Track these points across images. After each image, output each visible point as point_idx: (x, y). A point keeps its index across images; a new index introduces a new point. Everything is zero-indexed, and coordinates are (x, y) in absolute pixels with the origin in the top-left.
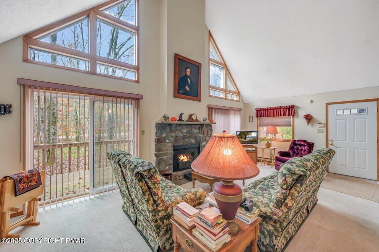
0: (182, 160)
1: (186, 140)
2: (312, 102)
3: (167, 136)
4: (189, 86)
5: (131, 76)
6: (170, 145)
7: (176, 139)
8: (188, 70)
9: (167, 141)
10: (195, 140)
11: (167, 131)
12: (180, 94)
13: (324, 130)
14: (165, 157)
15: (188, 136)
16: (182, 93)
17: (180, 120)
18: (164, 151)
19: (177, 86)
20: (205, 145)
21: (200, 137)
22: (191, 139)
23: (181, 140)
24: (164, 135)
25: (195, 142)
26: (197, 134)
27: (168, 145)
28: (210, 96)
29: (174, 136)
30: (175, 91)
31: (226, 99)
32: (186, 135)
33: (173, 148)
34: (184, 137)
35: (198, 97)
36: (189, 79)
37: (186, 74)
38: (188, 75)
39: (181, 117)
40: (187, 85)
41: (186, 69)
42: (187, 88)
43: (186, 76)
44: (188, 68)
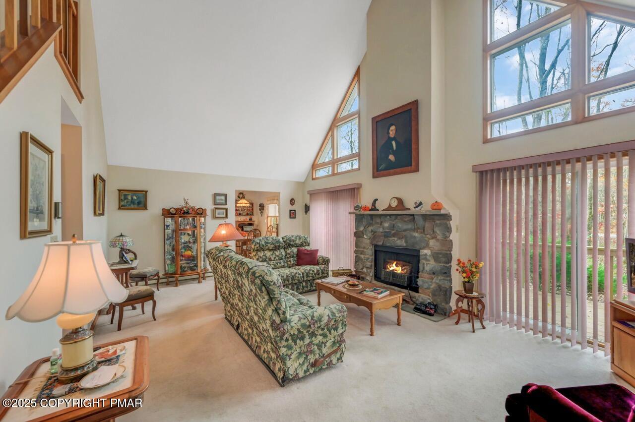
0: (393, 270)
1: (390, 239)
3: (365, 230)
4: (394, 153)
6: (369, 241)
7: (374, 236)
8: (393, 128)
9: (365, 236)
10: (406, 242)
12: (381, 170)
14: (362, 256)
15: (393, 233)
16: (383, 169)
17: (374, 208)
18: (361, 248)
20: (426, 255)
21: (415, 237)
22: (397, 240)
23: (382, 238)
24: (362, 228)
25: (404, 245)
26: (409, 230)
27: (366, 241)
28: (487, 141)
29: (371, 231)
30: (373, 169)
31: (578, 119)
32: (390, 232)
33: (372, 247)
34: (386, 235)
35: (411, 165)
36: (394, 143)
37: (389, 137)
38: (393, 136)
39: (374, 205)
40: (391, 154)
41: (389, 128)
42: (391, 157)
43: (390, 140)
44: (392, 124)
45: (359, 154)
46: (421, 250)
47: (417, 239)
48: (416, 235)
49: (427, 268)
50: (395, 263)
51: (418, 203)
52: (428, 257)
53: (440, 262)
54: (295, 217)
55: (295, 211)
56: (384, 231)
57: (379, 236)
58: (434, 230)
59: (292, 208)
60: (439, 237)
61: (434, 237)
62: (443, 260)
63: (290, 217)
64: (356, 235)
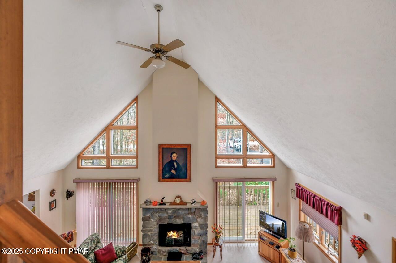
0: (171, 236)
1: (173, 219)
2: (367, 217)
3: (152, 216)
4: (175, 169)
5: (134, 163)
6: (155, 223)
7: (160, 219)
8: (175, 155)
9: (152, 220)
11: (151, 211)
12: (166, 178)
14: (149, 233)
15: (175, 216)
18: (149, 228)
20: (196, 226)
21: (189, 218)
22: (177, 220)
23: (166, 219)
24: (149, 215)
25: (183, 222)
26: (186, 214)
27: (153, 223)
28: (217, 167)
29: (157, 216)
30: (159, 176)
31: (245, 166)
32: (172, 216)
33: (158, 226)
34: (169, 218)
36: (175, 163)
37: (172, 159)
38: (175, 160)
39: (163, 202)
40: (173, 169)
41: (172, 154)
42: (173, 171)
43: (172, 161)
44: (174, 153)
45: (137, 157)
46: (193, 224)
47: (191, 219)
48: (190, 216)
49: (196, 233)
50: (172, 231)
51: (194, 201)
52: (197, 227)
53: (204, 229)
54: (56, 207)
55: (55, 201)
56: (168, 215)
57: (165, 219)
58: (201, 213)
59: (52, 199)
60: (203, 217)
61: (200, 217)
62: (205, 227)
63: (51, 209)
64: (143, 219)
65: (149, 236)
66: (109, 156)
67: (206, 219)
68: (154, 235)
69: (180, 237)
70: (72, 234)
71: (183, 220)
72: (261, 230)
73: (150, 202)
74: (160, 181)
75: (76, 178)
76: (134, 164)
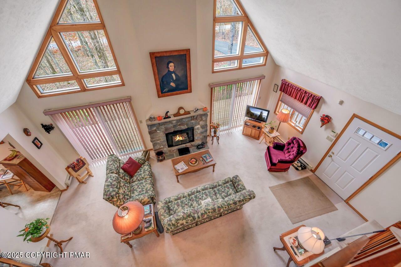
1: (178, 127)
2: (341, 103)
3: (158, 128)
4: (174, 81)
6: (162, 133)
7: (166, 129)
8: (172, 64)
9: (158, 132)
11: (156, 126)
12: (165, 92)
13: (333, 139)
14: (159, 142)
15: (179, 124)
16: (166, 91)
17: (167, 117)
19: (159, 87)
20: (198, 128)
21: (192, 123)
22: (182, 127)
23: (172, 128)
24: (155, 128)
25: (187, 127)
26: (189, 121)
27: (160, 134)
28: (213, 72)
29: (163, 128)
30: (158, 92)
31: (240, 68)
32: (177, 124)
33: (165, 135)
34: (174, 126)
35: (187, 89)
36: (173, 75)
37: (169, 71)
38: (172, 71)
39: (167, 115)
40: (172, 82)
41: (168, 64)
42: (173, 84)
43: (170, 73)
44: (171, 62)
45: (119, 72)
46: (195, 127)
47: (194, 123)
48: (193, 121)
49: (199, 132)
50: (178, 136)
51: (197, 109)
52: (199, 128)
54: (42, 144)
55: (36, 138)
56: (173, 125)
57: (170, 128)
58: (202, 117)
59: (32, 138)
60: (204, 120)
61: (202, 120)
62: (206, 127)
63: (39, 148)
64: (150, 133)
65: (159, 143)
66: (78, 75)
67: (206, 120)
68: (164, 141)
69: (185, 137)
70: (82, 160)
71: (187, 126)
72: (247, 119)
73: (154, 118)
74: (159, 97)
75: (45, 110)
76: (118, 81)
